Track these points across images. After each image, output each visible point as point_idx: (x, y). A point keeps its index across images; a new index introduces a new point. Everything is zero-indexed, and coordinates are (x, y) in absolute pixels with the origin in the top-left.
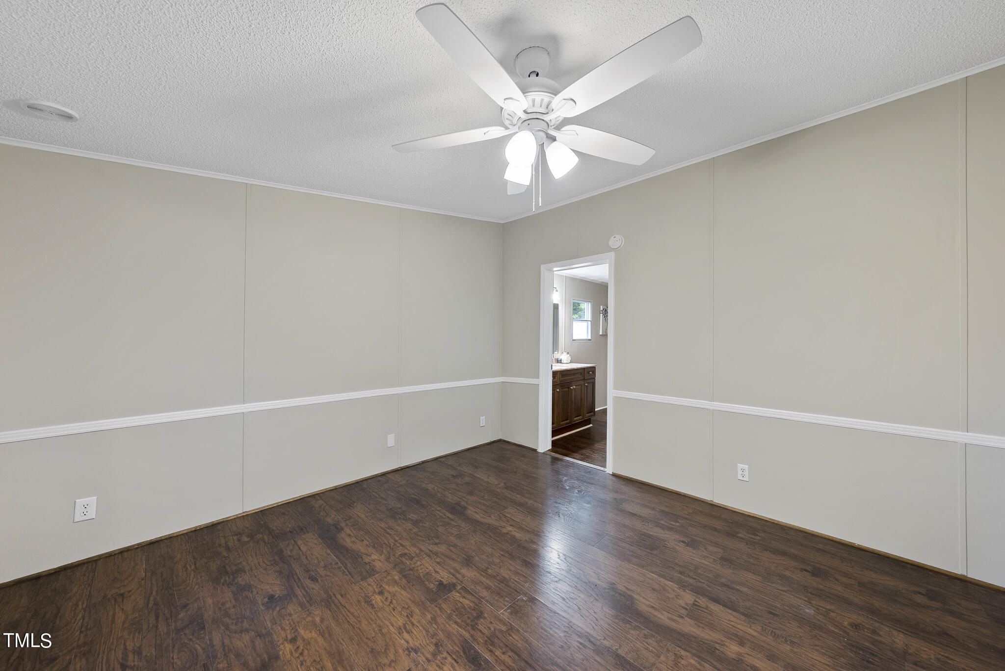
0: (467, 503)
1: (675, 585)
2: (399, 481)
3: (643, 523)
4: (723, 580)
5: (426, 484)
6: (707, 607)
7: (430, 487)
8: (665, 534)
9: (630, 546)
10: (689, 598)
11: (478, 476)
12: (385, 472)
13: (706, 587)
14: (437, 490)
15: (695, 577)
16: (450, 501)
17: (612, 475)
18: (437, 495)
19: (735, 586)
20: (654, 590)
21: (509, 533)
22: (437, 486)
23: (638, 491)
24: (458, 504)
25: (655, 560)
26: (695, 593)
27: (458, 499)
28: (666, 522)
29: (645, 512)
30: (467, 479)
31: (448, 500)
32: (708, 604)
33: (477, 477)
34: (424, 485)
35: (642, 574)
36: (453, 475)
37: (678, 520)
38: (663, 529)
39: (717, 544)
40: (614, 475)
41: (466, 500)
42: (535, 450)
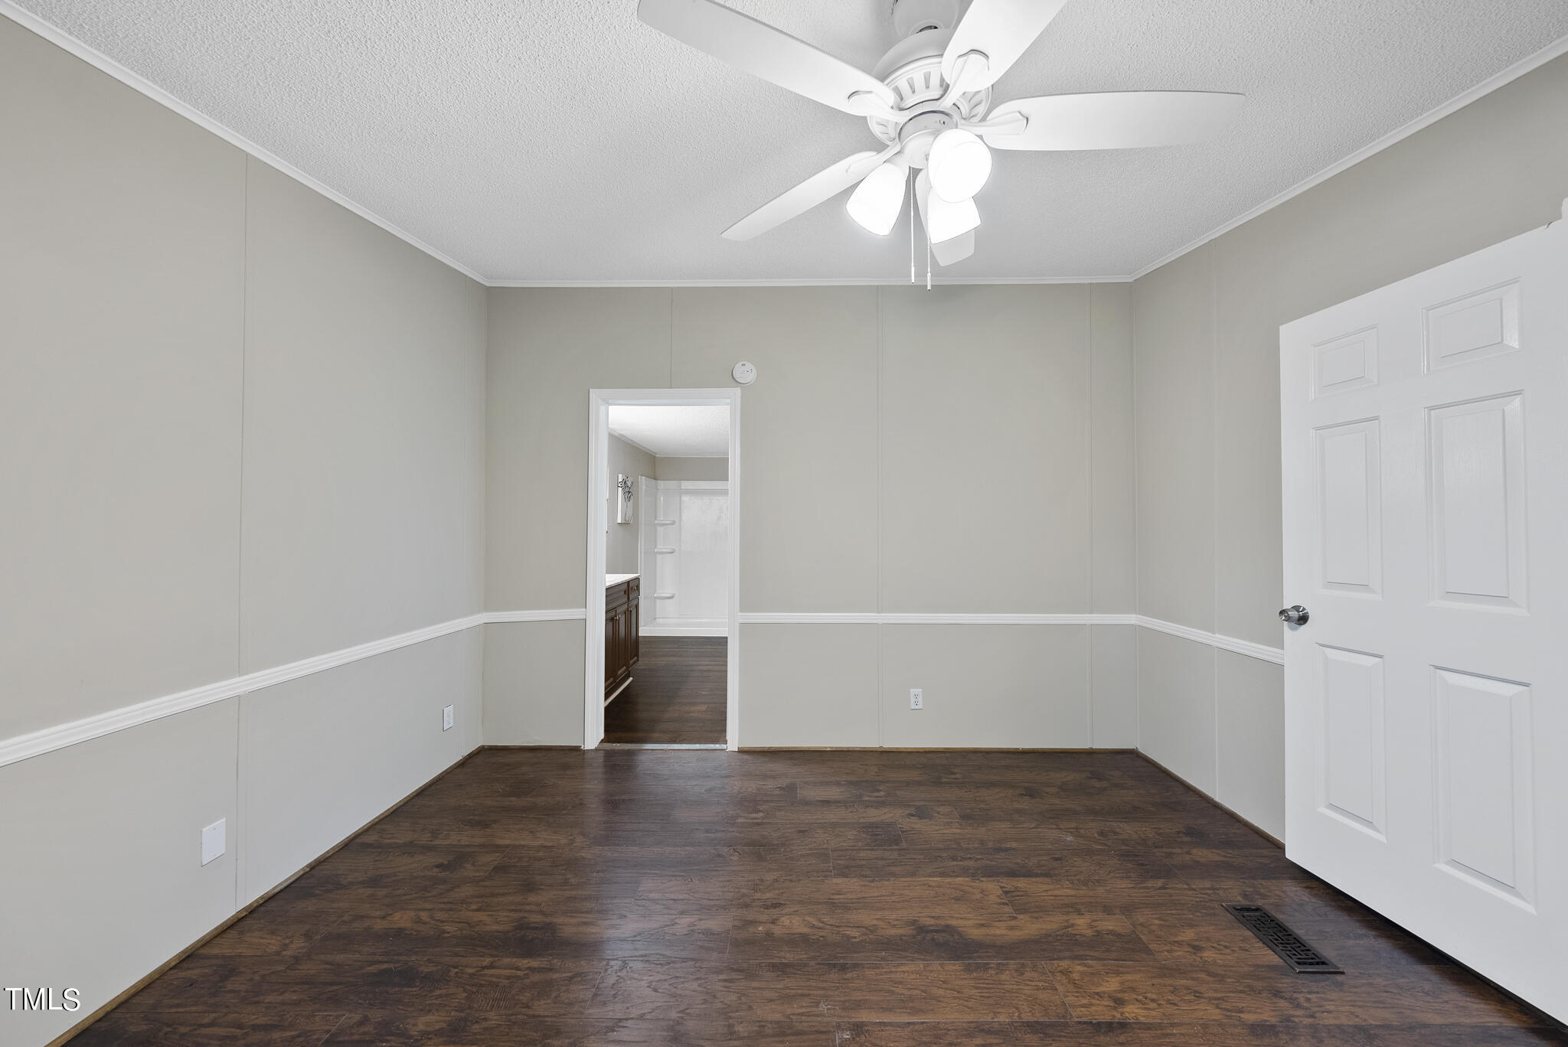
0: (542, 913)
1: (967, 879)
2: (273, 948)
3: (849, 810)
4: (990, 845)
5: (384, 918)
6: (1016, 888)
7: (402, 919)
8: (885, 813)
9: (874, 852)
10: (992, 888)
11: (507, 842)
12: (193, 946)
13: (989, 862)
14: (432, 917)
15: (969, 856)
16: (495, 927)
17: (739, 752)
18: (444, 932)
19: (1008, 845)
20: (957, 900)
21: (692, 930)
22: (424, 910)
23: (796, 765)
24: (522, 926)
25: (916, 857)
26: (989, 876)
27: (512, 914)
28: (869, 796)
29: (834, 793)
30: (490, 859)
31: (488, 928)
32: (1013, 884)
33: (507, 846)
34: (379, 925)
35: (925, 885)
36: (440, 866)
37: (878, 787)
38: (877, 808)
39: (939, 801)
40: (741, 751)
41: (533, 907)
42: (577, 749)
